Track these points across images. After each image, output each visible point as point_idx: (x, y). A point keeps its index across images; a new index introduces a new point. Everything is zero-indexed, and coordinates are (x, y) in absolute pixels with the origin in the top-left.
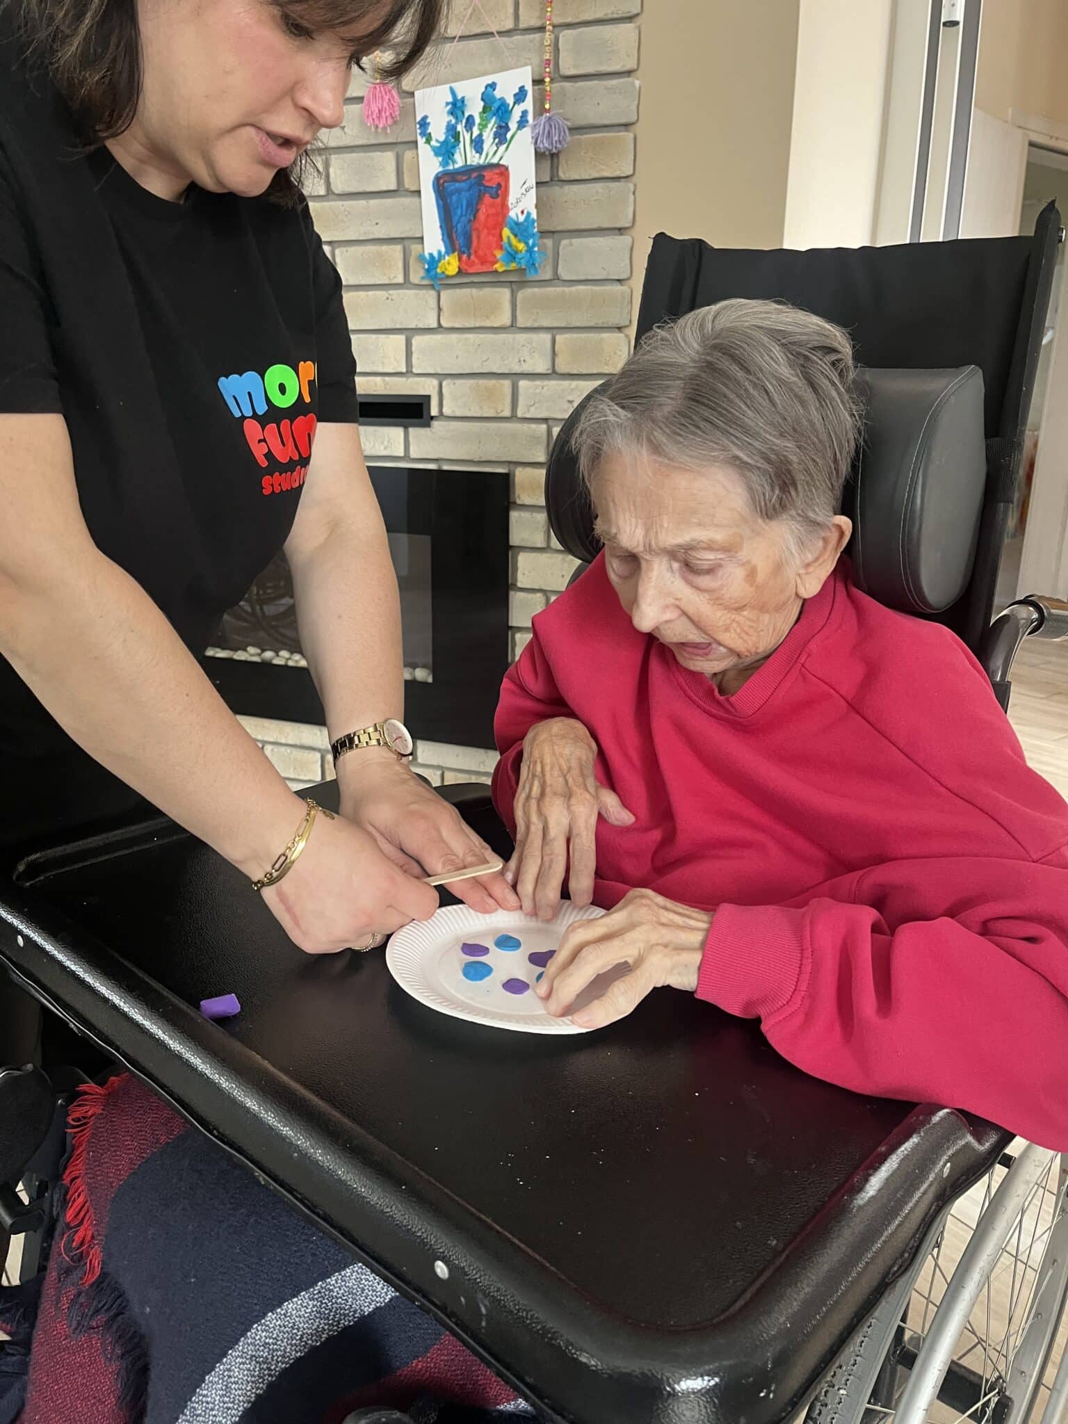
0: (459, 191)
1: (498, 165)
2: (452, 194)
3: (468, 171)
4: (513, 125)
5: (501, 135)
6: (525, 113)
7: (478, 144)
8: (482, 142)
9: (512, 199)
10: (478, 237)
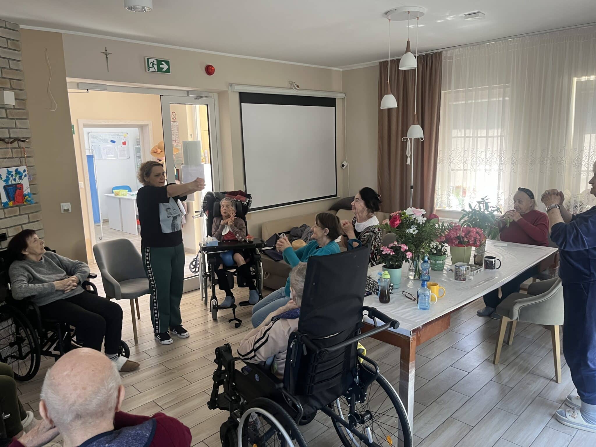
0: (10, 189)
1: (20, 184)
2: (8, 189)
3: (12, 185)
4: (23, 177)
5: (20, 178)
6: (26, 174)
7: (15, 180)
8: (16, 179)
9: (24, 190)
10: (16, 198)
